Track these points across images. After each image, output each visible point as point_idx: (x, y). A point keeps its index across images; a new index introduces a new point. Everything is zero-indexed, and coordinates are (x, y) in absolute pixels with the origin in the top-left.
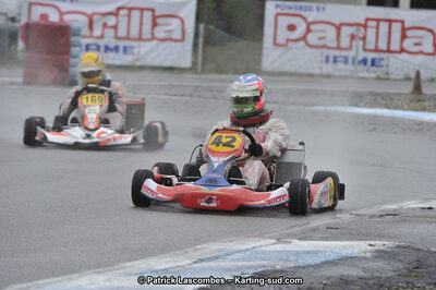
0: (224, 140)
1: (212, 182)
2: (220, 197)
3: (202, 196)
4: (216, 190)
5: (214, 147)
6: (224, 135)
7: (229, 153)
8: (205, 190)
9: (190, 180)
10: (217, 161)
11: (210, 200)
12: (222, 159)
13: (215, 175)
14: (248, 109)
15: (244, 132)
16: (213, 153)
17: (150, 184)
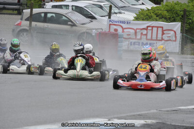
0: (144, 67)
1: (141, 80)
2: (144, 85)
3: (139, 85)
4: (143, 83)
5: (140, 69)
6: (143, 65)
7: (145, 71)
8: (139, 83)
9: (133, 80)
10: (142, 74)
11: (141, 86)
12: (144, 73)
13: (142, 78)
14: (147, 57)
15: (149, 65)
16: (140, 71)
17: (120, 81)
